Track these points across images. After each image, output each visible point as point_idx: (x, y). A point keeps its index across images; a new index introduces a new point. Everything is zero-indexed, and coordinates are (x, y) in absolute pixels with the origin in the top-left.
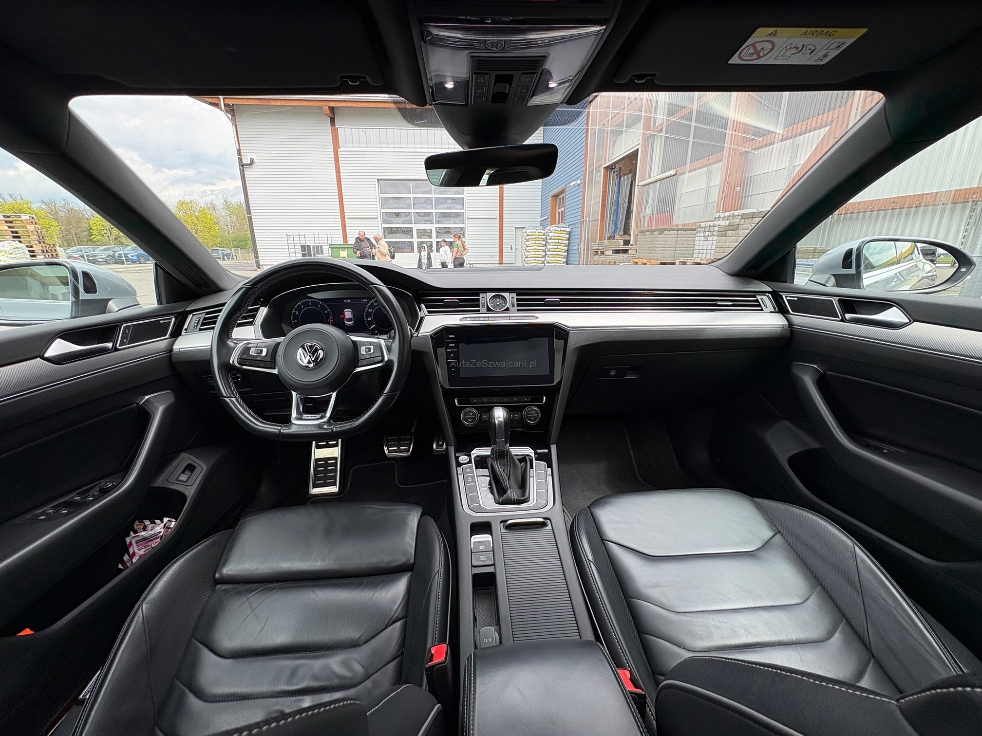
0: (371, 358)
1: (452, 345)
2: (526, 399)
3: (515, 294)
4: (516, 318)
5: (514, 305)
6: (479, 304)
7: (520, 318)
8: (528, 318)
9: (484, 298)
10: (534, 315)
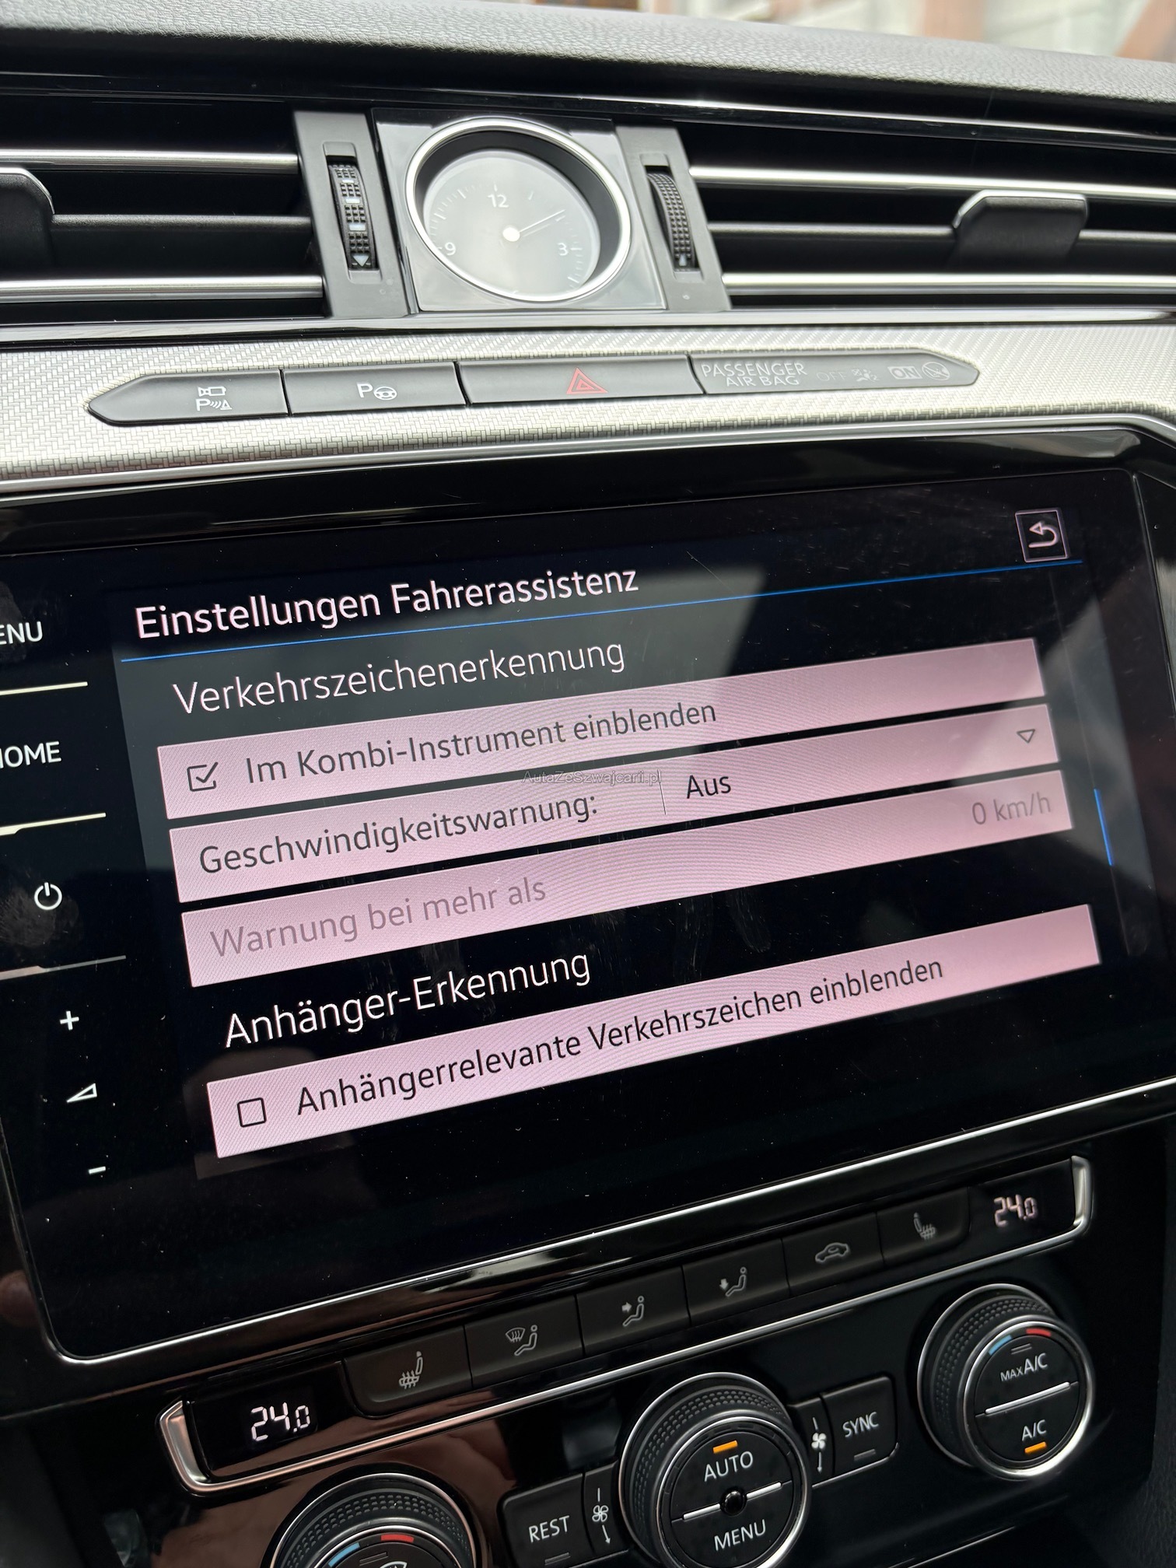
1: (26, 755)
2: (928, 1233)
3: (672, 135)
4: (744, 378)
5: (687, 245)
6: (309, 235)
7: (783, 377)
8: (867, 375)
9: (351, 161)
10: (922, 349)
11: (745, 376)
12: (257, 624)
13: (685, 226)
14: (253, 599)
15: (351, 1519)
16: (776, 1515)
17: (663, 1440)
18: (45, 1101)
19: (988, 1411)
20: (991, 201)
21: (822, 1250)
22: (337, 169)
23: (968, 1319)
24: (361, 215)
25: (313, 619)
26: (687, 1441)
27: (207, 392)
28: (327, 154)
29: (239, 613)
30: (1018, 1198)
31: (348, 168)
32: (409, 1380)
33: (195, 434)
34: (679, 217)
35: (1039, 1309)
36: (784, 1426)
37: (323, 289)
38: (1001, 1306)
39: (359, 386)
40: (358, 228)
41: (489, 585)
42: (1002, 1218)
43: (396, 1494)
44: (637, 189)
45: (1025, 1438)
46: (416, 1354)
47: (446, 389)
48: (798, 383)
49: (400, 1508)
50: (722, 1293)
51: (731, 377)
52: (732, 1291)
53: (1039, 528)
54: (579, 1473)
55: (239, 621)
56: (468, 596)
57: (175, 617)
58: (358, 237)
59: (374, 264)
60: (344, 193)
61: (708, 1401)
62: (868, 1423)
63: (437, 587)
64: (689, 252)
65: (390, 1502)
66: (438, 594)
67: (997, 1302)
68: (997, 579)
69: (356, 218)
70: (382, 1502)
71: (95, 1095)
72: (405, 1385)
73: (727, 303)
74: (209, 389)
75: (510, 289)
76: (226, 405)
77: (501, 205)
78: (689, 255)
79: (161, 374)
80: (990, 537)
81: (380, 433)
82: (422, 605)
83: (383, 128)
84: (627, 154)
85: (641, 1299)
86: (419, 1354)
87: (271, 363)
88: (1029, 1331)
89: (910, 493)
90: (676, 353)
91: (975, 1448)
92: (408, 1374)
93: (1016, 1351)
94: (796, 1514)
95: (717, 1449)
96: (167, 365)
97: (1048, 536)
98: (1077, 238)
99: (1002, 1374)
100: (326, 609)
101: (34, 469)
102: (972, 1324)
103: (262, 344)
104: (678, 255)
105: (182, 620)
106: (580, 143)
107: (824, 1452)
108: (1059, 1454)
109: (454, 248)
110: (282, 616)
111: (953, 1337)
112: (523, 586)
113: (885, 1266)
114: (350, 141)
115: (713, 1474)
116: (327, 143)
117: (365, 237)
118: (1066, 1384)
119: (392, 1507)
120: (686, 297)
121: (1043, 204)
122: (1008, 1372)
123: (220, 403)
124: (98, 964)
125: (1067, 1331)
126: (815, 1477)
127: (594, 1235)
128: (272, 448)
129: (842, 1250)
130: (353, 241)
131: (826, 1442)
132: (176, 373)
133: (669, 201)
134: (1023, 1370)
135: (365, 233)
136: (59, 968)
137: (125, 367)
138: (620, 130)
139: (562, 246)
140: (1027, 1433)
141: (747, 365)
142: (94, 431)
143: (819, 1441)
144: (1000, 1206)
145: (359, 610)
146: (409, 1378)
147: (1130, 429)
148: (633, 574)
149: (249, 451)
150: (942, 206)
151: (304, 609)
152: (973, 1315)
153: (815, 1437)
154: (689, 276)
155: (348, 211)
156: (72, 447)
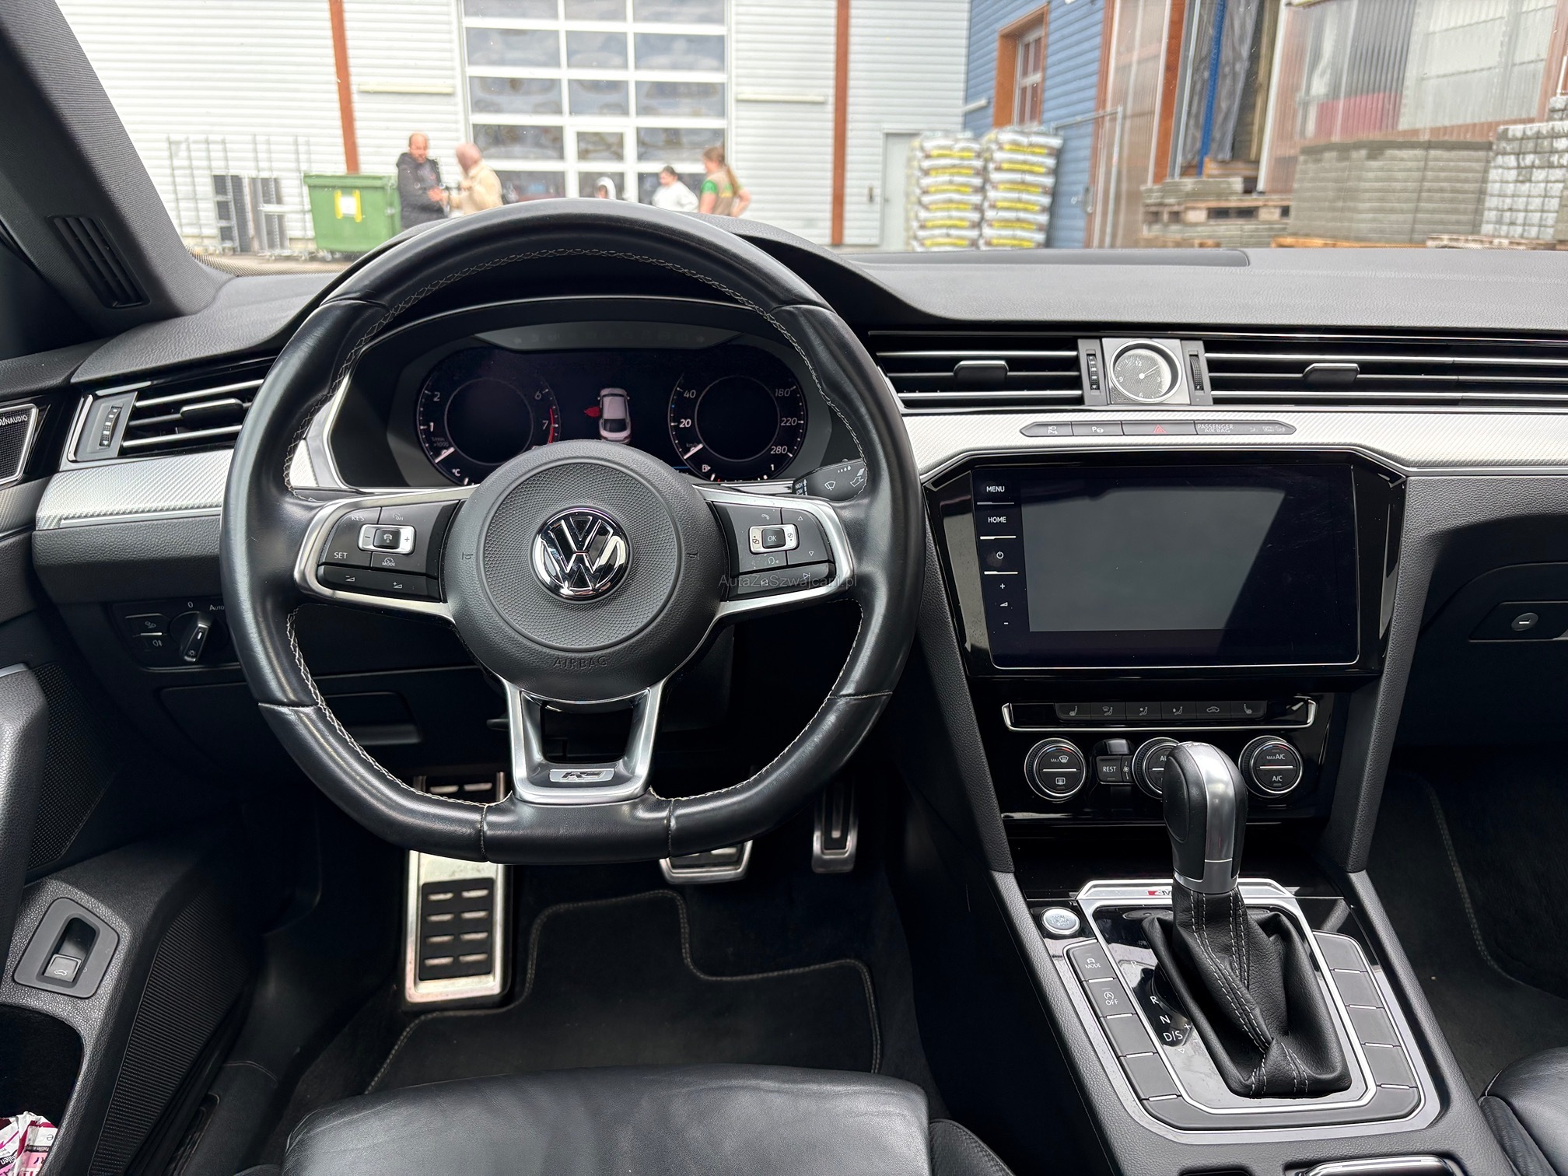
0: (788, 566)
1: (998, 519)
2: (1249, 712)
3: (1200, 344)
6: (1079, 378)
7: (1224, 429)
8: (1255, 429)
9: (1094, 353)
10: (1278, 421)
11: (1212, 428)
13: (1200, 375)
18: (996, 604)
19: (1261, 767)
20: (1317, 367)
21: (1210, 708)
22: (1089, 357)
24: (1096, 373)
28: (1086, 352)
31: (1093, 356)
32: (1072, 714)
33: (1047, 440)
34: (1199, 371)
37: (1083, 396)
39: (1092, 428)
40: (1095, 377)
44: (1186, 362)
45: (1276, 780)
47: (1117, 429)
48: (1229, 431)
50: (1173, 712)
51: (1206, 429)
52: (1177, 713)
54: (1121, 755)
58: (1094, 379)
59: (1098, 388)
60: (1091, 365)
64: (1200, 383)
69: (1094, 375)
71: (1007, 606)
73: (1212, 403)
74: (1051, 427)
76: (1056, 432)
77: (1139, 365)
78: (1200, 386)
79: (1039, 422)
81: (1098, 442)
83: (1104, 341)
84: (1184, 350)
85: (1146, 708)
86: (1077, 707)
87: (1067, 420)
89: (1264, 468)
90: (1190, 420)
91: (1255, 778)
93: (1273, 751)
96: (1041, 419)
98: (1356, 378)
99: (1267, 758)
101: (1007, 447)
103: (1066, 413)
104: (1197, 385)
108: (1286, 790)
113: (1232, 719)
114: (1094, 347)
115: (1163, 759)
116: (1087, 348)
117: (1096, 380)
118: (1292, 767)
120: (1197, 399)
123: (1054, 431)
125: (1295, 751)
128: (1068, 445)
129: (1217, 710)
130: (1092, 380)
132: (1043, 422)
133: (1196, 364)
134: (1277, 757)
137: (1028, 419)
138: (1183, 342)
139: (1159, 378)
140: (1274, 778)
141: (1213, 424)
142: (1021, 438)
149: (1061, 445)
150: (1301, 366)
154: (1199, 393)
155: (1092, 370)
156: (1016, 442)
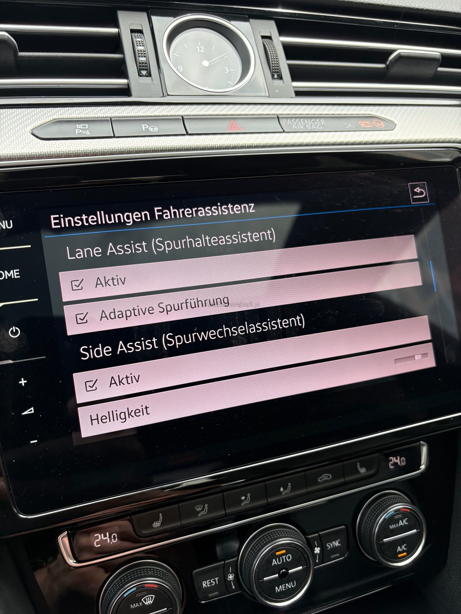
2: (363, 471)
3: (272, 24)
4: (300, 126)
5: (278, 69)
6: (122, 62)
7: (316, 126)
8: (350, 125)
9: (141, 32)
10: (373, 115)
11: (301, 124)
12: (100, 223)
13: (277, 61)
14: (98, 213)
15: (133, 578)
16: (300, 579)
17: (256, 549)
18: (13, 414)
19: (384, 540)
20: (402, 54)
21: (321, 476)
22: (135, 34)
23: (377, 505)
24: (144, 54)
25: (122, 221)
26: (266, 550)
27: (80, 126)
28: (130, 29)
29: (93, 218)
30: (398, 458)
31: (139, 34)
32: (157, 525)
33: (75, 144)
34: (275, 57)
35: (406, 501)
36: (304, 545)
37: (128, 85)
38: (391, 500)
39: (143, 125)
40: (143, 59)
41: (194, 208)
42: (392, 465)
43: (150, 569)
44: (258, 45)
45: (398, 551)
46: (159, 515)
47: (179, 128)
48: (322, 128)
49: (153, 574)
50: (280, 493)
51: (295, 125)
52: (285, 492)
53: (418, 190)
54: (223, 561)
55: (92, 222)
56: (186, 213)
57: (66, 219)
58: (143, 63)
59: (149, 75)
60: (137, 44)
61: (274, 535)
62: (337, 544)
63: (173, 209)
64: (279, 72)
65: (149, 572)
66: (173, 212)
67: (389, 498)
68: (400, 211)
69: (142, 55)
70: (145, 572)
71: (33, 412)
72: (155, 526)
73: (293, 94)
74: (81, 125)
75: (205, 87)
76: (88, 132)
77: (201, 51)
78: (278, 73)
79: (61, 119)
80: (398, 193)
81: (151, 145)
82: (167, 216)
83: (154, 18)
84: (254, 30)
85: (249, 495)
86: (161, 514)
87: (107, 115)
88: (401, 510)
89: (366, 174)
90: (272, 115)
91: (379, 554)
92: (156, 522)
93: (396, 517)
94: (308, 579)
95: (277, 553)
96: (64, 115)
97: (421, 193)
98: (436, 71)
99: (390, 526)
100: (128, 217)
101: (9, 157)
102: (379, 506)
103: (103, 107)
104: (274, 73)
105: (69, 221)
106: (236, 26)
107: (319, 555)
108: (411, 557)
109: (182, 69)
110: (110, 220)
111: (371, 511)
112: (208, 209)
113: (345, 484)
114: (140, 23)
115: (276, 563)
116: (130, 24)
117: (146, 63)
118: (415, 531)
119: (149, 574)
120: (277, 91)
121: (423, 56)
122: (392, 525)
123: (86, 131)
124: (34, 360)
125: (416, 509)
126: (316, 564)
127: (231, 470)
128: (107, 151)
129: (329, 477)
130: (141, 65)
131: (320, 551)
132: (68, 118)
133: (271, 51)
134: (398, 525)
135: (146, 62)
136: (19, 361)
137: (47, 116)
138: (251, 20)
139: (226, 69)
140: (399, 549)
141: (301, 120)
142: (34, 142)
143: (317, 550)
144: (391, 461)
145: (141, 218)
146: (156, 524)
147: (457, 150)
148: (253, 205)
149: (97, 152)
150: (383, 56)
151: (119, 217)
152: (379, 503)
153: (316, 549)
154: (278, 82)
155: (139, 52)
156: (25, 148)
